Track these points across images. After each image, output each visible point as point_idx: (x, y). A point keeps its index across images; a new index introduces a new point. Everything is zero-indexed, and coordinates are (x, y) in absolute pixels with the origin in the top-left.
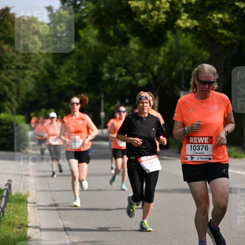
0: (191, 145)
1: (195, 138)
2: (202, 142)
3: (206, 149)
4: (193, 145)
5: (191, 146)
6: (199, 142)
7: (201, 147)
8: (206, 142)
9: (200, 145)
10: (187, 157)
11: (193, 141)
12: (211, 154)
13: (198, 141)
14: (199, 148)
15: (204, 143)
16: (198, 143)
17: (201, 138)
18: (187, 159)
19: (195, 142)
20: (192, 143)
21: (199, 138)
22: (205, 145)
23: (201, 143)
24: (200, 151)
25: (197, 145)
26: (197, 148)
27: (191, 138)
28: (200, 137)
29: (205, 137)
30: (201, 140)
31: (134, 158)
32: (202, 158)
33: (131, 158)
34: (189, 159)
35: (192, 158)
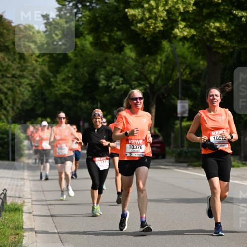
0: (129, 145)
1: (133, 140)
7: (138, 147)
10: (126, 153)
11: (132, 142)
12: (144, 152)
13: (135, 142)
14: (136, 147)
15: (140, 144)
16: (135, 144)
18: (127, 155)
20: (130, 144)
23: (138, 144)
24: (137, 149)
27: (130, 140)
28: (137, 139)
30: (137, 142)
31: (91, 157)
32: (138, 155)
33: (89, 157)
34: (129, 155)
35: (131, 154)
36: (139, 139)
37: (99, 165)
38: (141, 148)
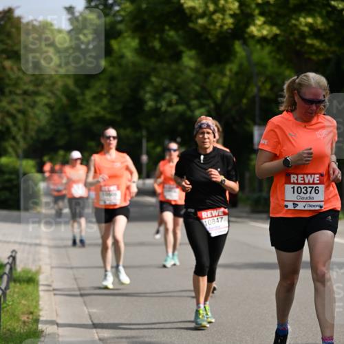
0: (292, 186)
1: (300, 176)
2: (311, 182)
3: (317, 192)
4: (296, 186)
5: (293, 188)
6: (307, 182)
7: (309, 190)
8: (316, 182)
9: (308, 186)
10: (286, 203)
11: (297, 180)
12: (323, 200)
13: (304, 180)
14: (306, 190)
15: (314, 183)
16: (305, 183)
17: (309, 176)
18: (287, 206)
19: (299, 181)
20: (294, 183)
21: (305, 176)
22: (315, 186)
23: (309, 183)
24: (308, 195)
25: (302, 186)
26: (303, 190)
27: (292, 176)
28: (307, 174)
29: (314, 174)
30: (309, 179)
31: (193, 211)
32: (311, 206)
33: (189, 210)
34: (291, 206)
35: (295, 205)
36: (311, 174)
37: (208, 227)
38: (317, 191)
